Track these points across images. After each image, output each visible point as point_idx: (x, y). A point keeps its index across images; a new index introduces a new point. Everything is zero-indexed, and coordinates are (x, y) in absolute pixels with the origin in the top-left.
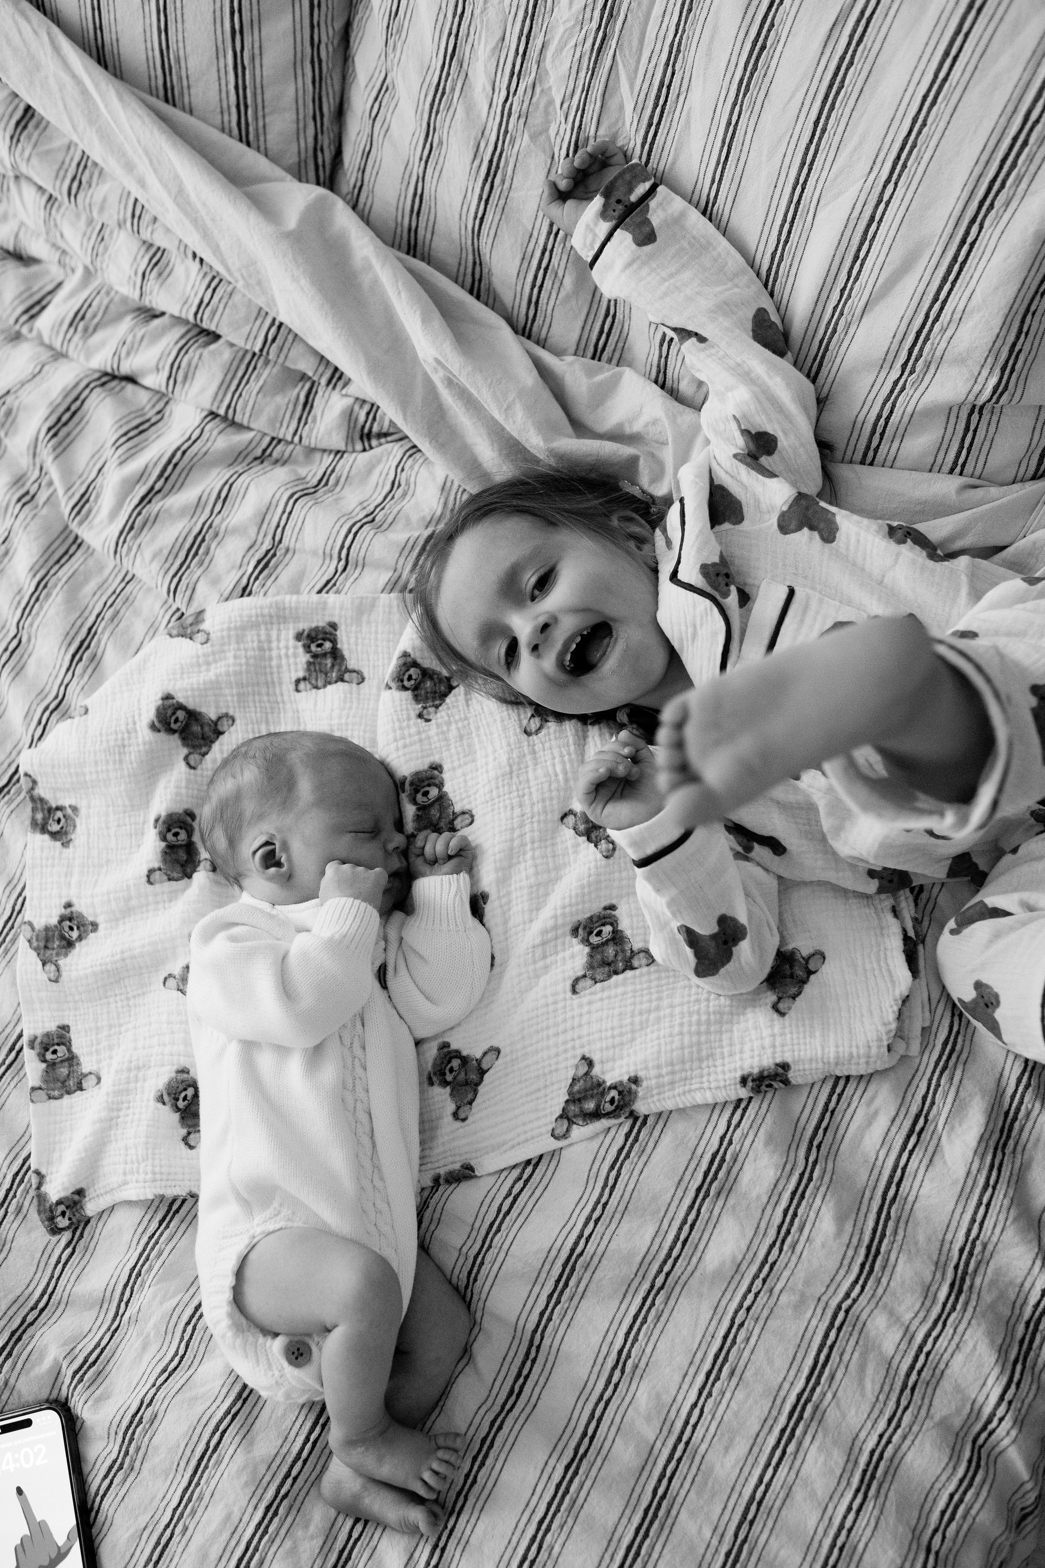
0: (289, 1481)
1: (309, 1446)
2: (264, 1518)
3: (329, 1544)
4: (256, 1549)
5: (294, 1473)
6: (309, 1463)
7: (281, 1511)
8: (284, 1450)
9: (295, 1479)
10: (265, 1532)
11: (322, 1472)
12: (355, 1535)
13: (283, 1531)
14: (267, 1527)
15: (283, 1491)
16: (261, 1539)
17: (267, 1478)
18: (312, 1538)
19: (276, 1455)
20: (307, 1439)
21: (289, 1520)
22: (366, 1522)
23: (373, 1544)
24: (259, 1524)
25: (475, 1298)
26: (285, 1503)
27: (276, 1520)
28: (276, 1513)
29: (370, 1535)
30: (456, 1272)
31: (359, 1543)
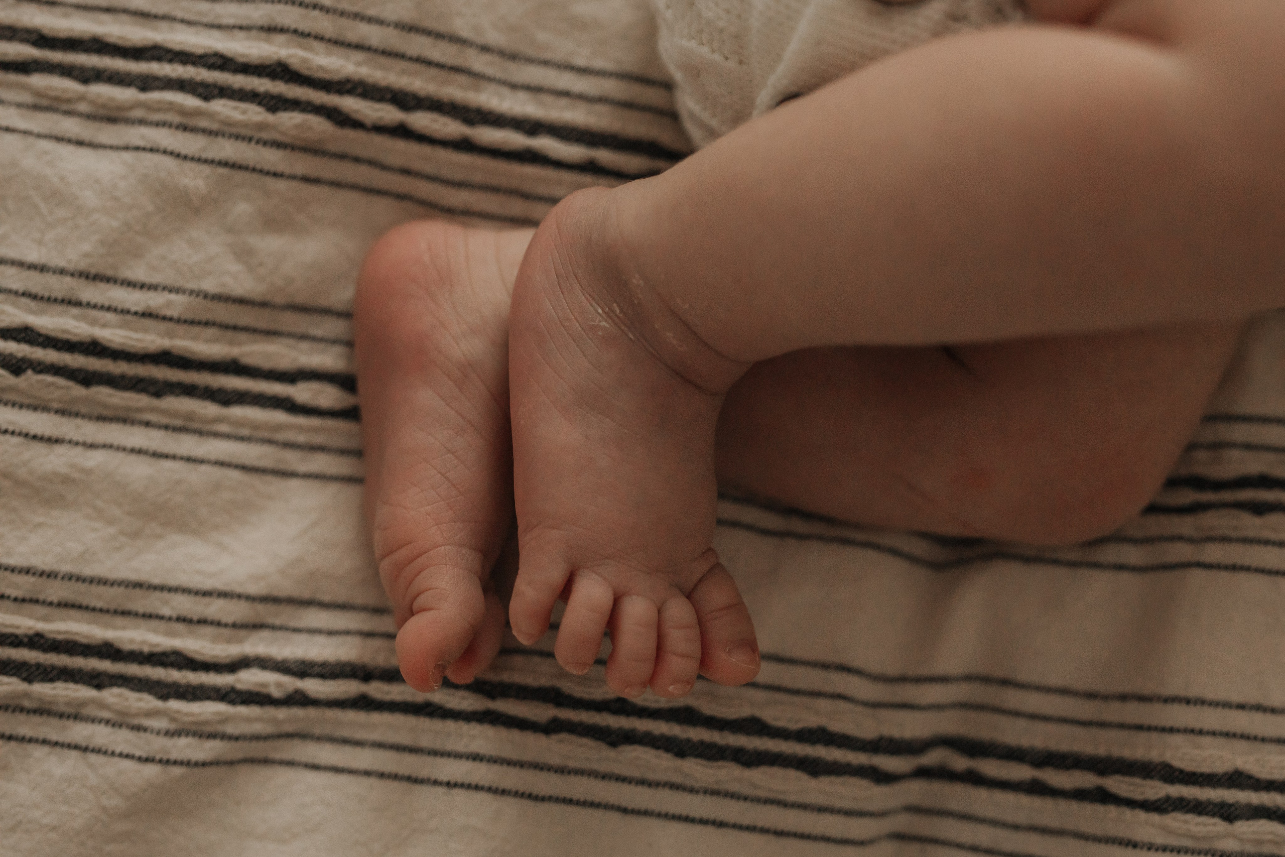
0: (389, 114)
1: (516, 139)
2: (246, 68)
3: (245, 317)
4: (146, 83)
5: (421, 120)
6: (465, 158)
7: (290, 120)
8: (478, 62)
9: (402, 131)
10: (207, 91)
11: (450, 213)
12: (302, 393)
13: (228, 149)
14: (224, 92)
15: (350, 104)
16: (181, 85)
17: (373, 35)
18: (244, 254)
19: (455, 39)
20: (533, 127)
21: (271, 158)
22: (351, 414)
23: (294, 460)
24: (223, 62)
25: (1186, 525)
26: (319, 125)
27: (254, 113)
28: (275, 104)
29: (318, 439)
30: (1240, 433)
31: (279, 417)
